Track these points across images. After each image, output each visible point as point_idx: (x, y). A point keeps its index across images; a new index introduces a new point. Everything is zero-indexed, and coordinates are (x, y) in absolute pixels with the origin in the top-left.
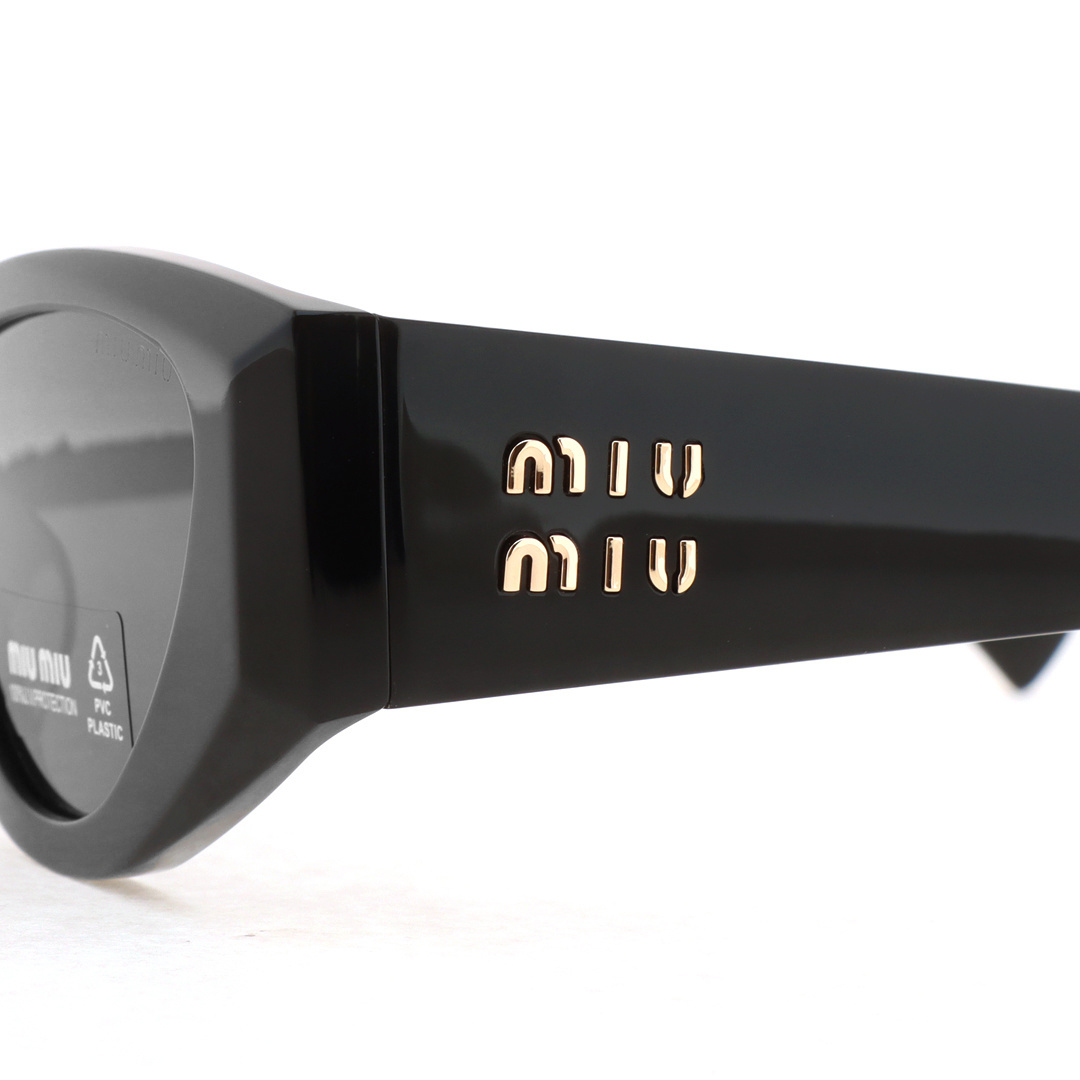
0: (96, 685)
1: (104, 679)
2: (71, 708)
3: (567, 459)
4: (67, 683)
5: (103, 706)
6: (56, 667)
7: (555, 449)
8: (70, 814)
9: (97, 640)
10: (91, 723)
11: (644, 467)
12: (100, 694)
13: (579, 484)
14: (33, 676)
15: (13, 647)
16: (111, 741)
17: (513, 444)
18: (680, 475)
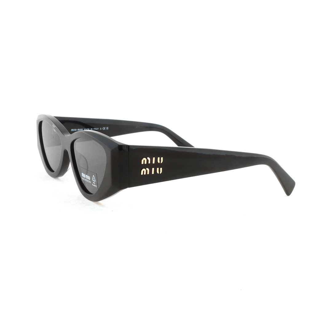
0: (93, 180)
1: (94, 180)
2: (90, 182)
3: (148, 160)
4: (90, 179)
5: (94, 183)
6: (88, 177)
7: (147, 159)
8: (91, 194)
9: (93, 176)
10: (93, 184)
11: (156, 160)
12: (94, 182)
13: (149, 163)
14: (85, 177)
15: (82, 174)
16: (95, 187)
17: (142, 158)
18: (160, 161)
